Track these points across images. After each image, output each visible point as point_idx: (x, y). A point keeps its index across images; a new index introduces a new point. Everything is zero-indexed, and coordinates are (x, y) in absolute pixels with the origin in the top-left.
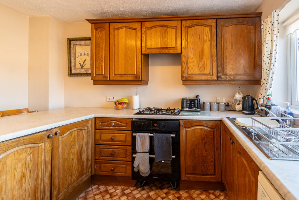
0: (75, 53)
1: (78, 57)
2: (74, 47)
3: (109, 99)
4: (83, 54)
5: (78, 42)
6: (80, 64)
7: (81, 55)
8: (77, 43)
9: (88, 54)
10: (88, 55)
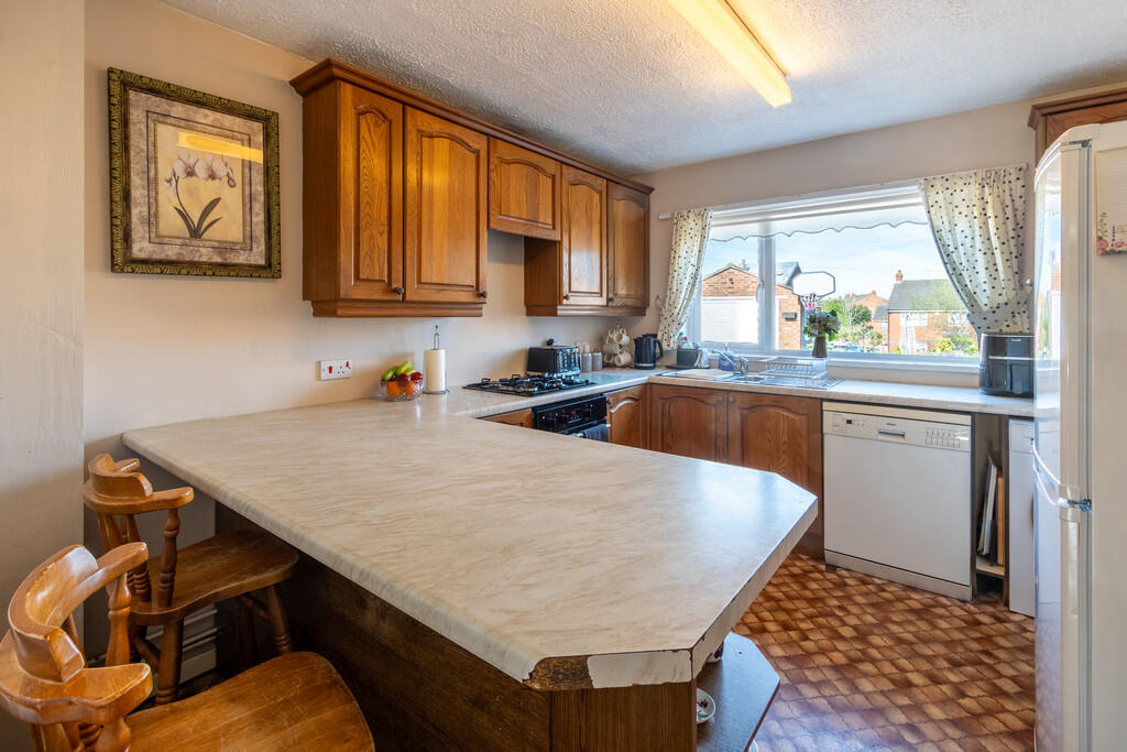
0: (156, 158)
1: (169, 181)
2: (151, 125)
3: (330, 369)
4: (201, 171)
5: (178, 109)
6: (184, 216)
7: (190, 173)
8: (174, 109)
9: (228, 175)
10: (230, 179)
